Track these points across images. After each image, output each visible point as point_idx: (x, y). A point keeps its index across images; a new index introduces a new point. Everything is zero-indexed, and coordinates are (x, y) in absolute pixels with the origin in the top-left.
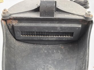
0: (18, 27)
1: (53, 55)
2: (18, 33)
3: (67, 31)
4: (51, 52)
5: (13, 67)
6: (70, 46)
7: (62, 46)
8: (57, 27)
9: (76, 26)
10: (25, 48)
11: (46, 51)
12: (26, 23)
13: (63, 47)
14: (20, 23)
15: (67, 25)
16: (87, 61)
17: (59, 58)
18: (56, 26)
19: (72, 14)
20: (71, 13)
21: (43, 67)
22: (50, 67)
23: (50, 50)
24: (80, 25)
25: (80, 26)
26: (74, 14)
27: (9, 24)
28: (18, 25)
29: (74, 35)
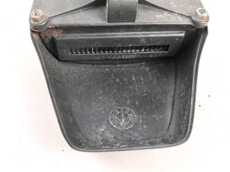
0: (63, 41)
1: (131, 87)
2: (65, 50)
3: (158, 44)
4: (126, 80)
5: (71, 120)
6: (162, 65)
7: (146, 66)
8: (139, 39)
9: (175, 35)
10: (78, 76)
11: (118, 80)
12: (79, 33)
13: (148, 68)
14: (67, 33)
15: (158, 34)
16: (192, 107)
17: (143, 93)
18: (139, 36)
19: (169, 11)
20: (167, 10)
21: (118, 112)
22: (130, 112)
23: (125, 75)
24: (182, 33)
25: (183, 35)
26: (173, 12)
27: (46, 37)
28: (64, 38)
29: (169, 49)
